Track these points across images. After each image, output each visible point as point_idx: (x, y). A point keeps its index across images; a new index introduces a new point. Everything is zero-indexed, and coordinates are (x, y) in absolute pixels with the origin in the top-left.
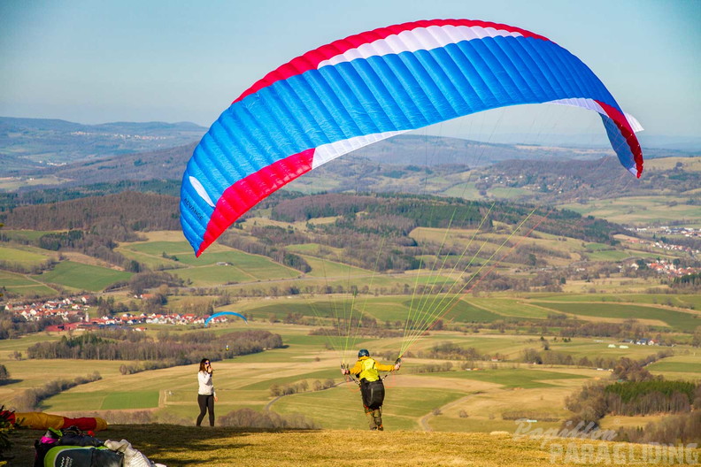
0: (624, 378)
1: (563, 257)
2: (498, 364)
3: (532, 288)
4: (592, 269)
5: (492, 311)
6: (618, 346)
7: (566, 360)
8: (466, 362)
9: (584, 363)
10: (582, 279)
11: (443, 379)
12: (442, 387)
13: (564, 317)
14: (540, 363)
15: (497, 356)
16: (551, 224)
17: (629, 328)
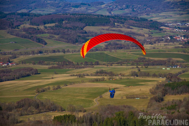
0: (171, 80)
1: (142, 36)
2: (122, 77)
3: (131, 48)
4: (153, 40)
5: (117, 57)
6: (166, 69)
7: (148, 75)
8: (110, 77)
9: (154, 75)
10: (150, 44)
11: (102, 84)
12: (102, 87)
13: (144, 59)
14: (137, 76)
15: (121, 74)
16: (137, 23)
17: (169, 62)
